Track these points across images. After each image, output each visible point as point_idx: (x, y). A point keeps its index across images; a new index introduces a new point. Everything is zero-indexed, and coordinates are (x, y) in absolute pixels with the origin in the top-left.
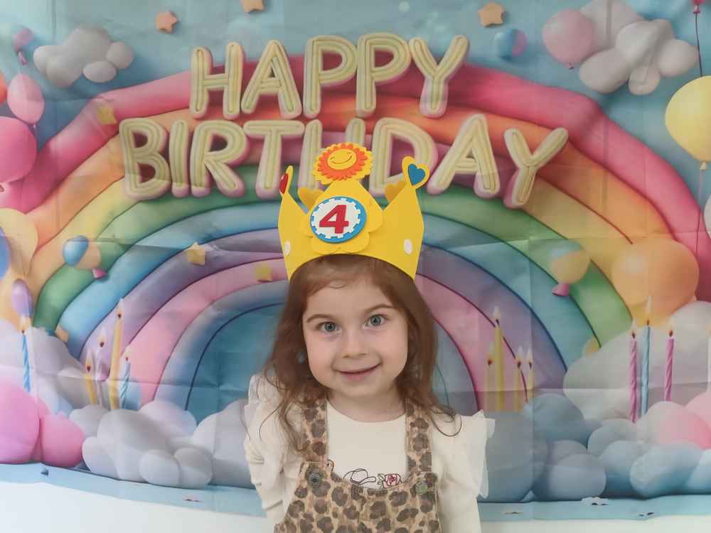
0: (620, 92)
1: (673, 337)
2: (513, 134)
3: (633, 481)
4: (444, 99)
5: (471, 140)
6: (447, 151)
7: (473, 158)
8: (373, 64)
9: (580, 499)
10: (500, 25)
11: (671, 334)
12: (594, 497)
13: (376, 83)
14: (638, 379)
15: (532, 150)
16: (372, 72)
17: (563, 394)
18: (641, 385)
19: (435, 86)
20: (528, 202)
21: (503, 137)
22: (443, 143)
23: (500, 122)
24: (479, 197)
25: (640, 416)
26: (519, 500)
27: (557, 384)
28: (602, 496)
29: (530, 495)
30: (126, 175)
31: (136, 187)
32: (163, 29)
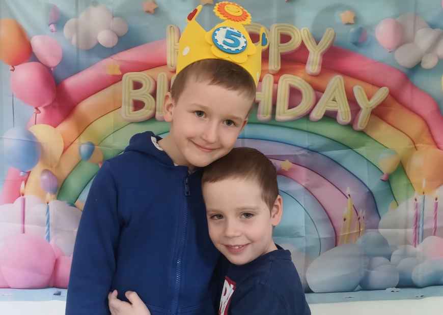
0: (417, 67)
1: (437, 201)
2: (359, 88)
3: (413, 278)
4: (319, 65)
5: (335, 90)
6: (322, 95)
7: (336, 101)
8: (279, 42)
9: (385, 289)
10: (353, 24)
11: (436, 199)
12: (392, 287)
13: (281, 53)
14: (418, 223)
15: (369, 98)
16: (279, 46)
17: (378, 232)
18: (419, 227)
19: (315, 58)
20: (366, 127)
21: (352, 90)
22: (319, 91)
23: (351, 81)
24: (339, 124)
25: (419, 243)
26: (352, 291)
27: (376, 227)
28: (397, 287)
29: (359, 287)
30: (123, 106)
31: (130, 114)
32: (148, 12)
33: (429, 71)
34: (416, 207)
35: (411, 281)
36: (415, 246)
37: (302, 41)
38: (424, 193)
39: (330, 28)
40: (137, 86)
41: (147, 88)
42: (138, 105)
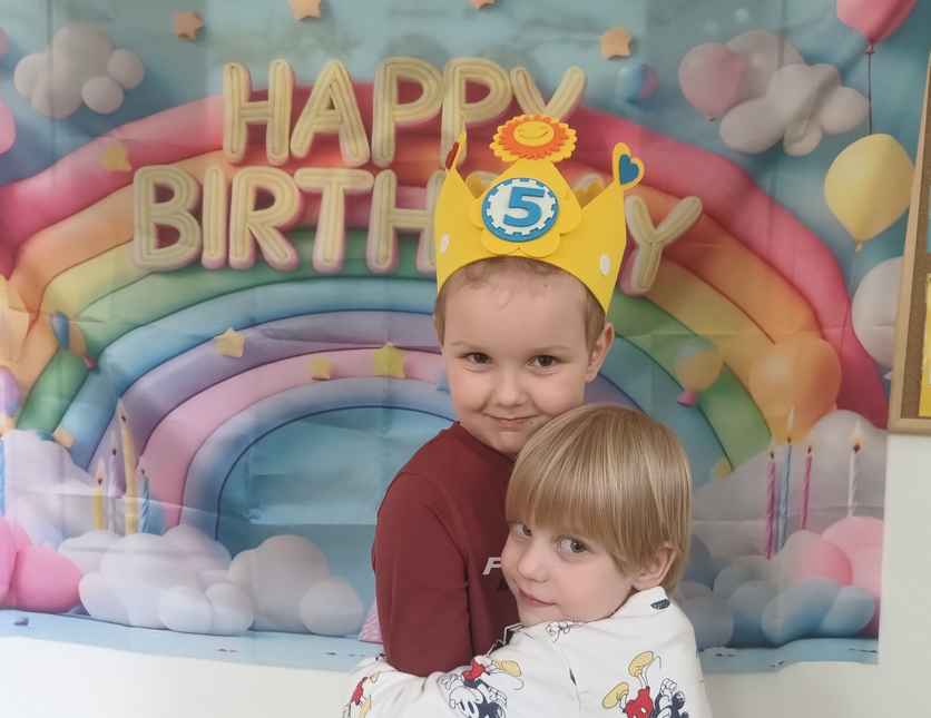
0: (774, 154)
1: (812, 455)
2: (635, 202)
3: (764, 627)
8: (464, 100)
9: (702, 650)
10: (627, 58)
11: (809, 450)
12: (718, 646)
14: (775, 508)
15: (656, 223)
16: (463, 110)
18: (779, 515)
20: (652, 289)
25: (776, 551)
28: (731, 645)
30: (137, 238)
31: (149, 254)
32: (184, 36)
33: (801, 161)
34: (773, 471)
35: (760, 632)
36: (769, 557)
37: (514, 98)
38: (789, 440)
39: (575, 68)
40: (164, 194)
41: (183, 200)
42: (167, 236)
